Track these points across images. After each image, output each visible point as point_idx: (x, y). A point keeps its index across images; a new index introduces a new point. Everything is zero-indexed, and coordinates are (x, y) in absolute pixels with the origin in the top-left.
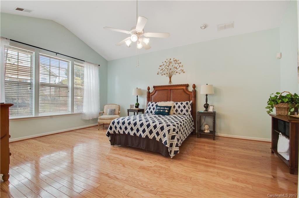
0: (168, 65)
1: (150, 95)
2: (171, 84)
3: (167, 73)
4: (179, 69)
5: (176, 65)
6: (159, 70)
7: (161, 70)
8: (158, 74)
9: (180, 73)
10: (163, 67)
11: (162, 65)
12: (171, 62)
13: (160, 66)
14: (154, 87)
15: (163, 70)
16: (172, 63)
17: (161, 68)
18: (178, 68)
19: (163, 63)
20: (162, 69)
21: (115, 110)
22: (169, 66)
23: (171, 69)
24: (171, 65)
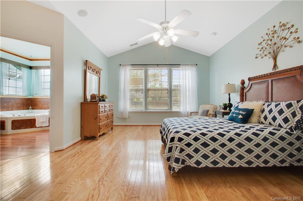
0: (270, 39)
1: (245, 91)
2: (277, 70)
3: (270, 53)
4: (291, 38)
5: (285, 34)
6: (258, 52)
7: (261, 51)
8: (257, 58)
9: (291, 47)
10: (264, 43)
11: (262, 41)
12: (275, 31)
13: (259, 44)
14: (250, 79)
15: (264, 48)
16: (277, 32)
17: (260, 47)
18: (287, 37)
19: (262, 37)
20: (262, 48)
21: (208, 111)
22: (273, 39)
23: (275, 44)
24: (276, 35)
